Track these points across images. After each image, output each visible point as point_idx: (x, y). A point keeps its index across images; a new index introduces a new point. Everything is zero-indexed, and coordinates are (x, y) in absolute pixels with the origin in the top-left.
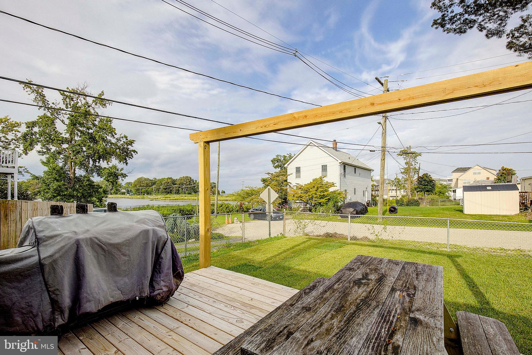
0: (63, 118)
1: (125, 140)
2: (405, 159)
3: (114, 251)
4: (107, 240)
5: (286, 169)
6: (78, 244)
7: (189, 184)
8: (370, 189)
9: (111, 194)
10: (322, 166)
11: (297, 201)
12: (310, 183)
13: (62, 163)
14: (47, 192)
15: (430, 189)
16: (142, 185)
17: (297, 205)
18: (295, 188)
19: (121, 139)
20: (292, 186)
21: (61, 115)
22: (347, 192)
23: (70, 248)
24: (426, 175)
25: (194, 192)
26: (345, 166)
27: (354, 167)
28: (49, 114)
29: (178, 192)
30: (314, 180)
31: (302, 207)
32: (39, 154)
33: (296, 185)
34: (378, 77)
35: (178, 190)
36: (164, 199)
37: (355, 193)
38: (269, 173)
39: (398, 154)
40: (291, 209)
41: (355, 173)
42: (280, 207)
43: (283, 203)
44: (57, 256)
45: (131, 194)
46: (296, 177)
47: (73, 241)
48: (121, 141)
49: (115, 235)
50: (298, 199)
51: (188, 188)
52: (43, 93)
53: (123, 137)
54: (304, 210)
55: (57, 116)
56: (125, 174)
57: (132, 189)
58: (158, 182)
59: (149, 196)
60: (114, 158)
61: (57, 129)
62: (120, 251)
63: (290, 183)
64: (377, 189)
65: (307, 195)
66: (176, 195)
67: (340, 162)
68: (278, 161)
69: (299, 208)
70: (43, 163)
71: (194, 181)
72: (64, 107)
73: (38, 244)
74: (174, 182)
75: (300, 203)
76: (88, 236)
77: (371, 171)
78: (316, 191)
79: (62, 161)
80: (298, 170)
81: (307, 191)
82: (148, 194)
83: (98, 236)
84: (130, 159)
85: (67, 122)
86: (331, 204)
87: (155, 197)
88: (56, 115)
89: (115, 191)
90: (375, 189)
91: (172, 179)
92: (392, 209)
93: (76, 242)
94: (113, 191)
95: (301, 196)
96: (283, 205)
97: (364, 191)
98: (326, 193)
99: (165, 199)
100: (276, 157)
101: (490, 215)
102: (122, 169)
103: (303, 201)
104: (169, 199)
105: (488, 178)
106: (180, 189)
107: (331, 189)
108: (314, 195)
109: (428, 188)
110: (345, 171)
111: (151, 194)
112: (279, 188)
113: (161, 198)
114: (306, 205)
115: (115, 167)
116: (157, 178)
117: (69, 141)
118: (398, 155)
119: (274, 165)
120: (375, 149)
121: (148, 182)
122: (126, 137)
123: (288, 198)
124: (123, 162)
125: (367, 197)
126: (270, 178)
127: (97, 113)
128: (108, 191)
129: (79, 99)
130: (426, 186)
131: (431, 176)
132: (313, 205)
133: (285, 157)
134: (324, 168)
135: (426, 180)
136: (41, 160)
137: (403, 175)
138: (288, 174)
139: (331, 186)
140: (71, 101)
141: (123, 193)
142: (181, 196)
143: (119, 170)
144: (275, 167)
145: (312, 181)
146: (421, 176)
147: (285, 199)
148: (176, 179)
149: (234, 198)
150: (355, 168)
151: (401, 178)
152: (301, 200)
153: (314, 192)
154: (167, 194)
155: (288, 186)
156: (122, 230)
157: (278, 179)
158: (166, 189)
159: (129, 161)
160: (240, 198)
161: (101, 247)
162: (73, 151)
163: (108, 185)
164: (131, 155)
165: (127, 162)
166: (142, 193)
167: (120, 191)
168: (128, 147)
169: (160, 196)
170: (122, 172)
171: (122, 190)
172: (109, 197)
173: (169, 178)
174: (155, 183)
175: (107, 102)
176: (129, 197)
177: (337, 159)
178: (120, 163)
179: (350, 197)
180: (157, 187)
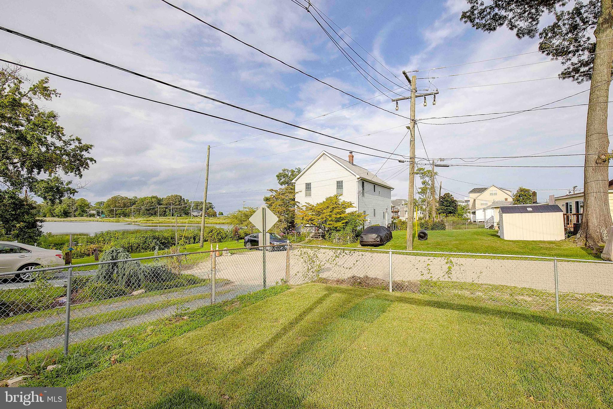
1: (77, 144)
5: (293, 185)
7: (179, 205)
8: (390, 210)
9: (75, 216)
10: (338, 182)
11: (307, 225)
12: (322, 202)
15: (453, 210)
16: (117, 205)
17: (307, 230)
18: (304, 208)
19: (72, 142)
20: (300, 206)
22: (367, 213)
24: (447, 195)
25: (185, 214)
26: (363, 183)
27: (374, 184)
29: (165, 214)
30: (327, 199)
31: (313, 232)
33: (306, 204)
35: (165, 211)
36: (144, 222)
37: (375, 215)
38: (272, 190)
40: (299, 234)
41: (374, 192)
42: (286, 232)
43: (289, 227)
45: (102, 216)
46: (306, 196)
48: (70, 145)
50: (308, 222)
51: (177, 209)
53: (74, 140)
54: (316, 236)
56: (74, 190)
57: (104, 210)
58: (139, 202)
59: (126, 219)
60: (61, 168)
63: (298, 202)
65: (320, 218)
66: (161, 217)
67: (358, 177)
68: (285, 176)
69: (309, 234)
71: (186, 201)
74: (159, 202)
75: (310, 227)
77: (391, 190)
78: (331, 212)
80: (308, 186)
81: (319, 213)
82: (125, 216)
84: (85, 169)
86: (349, 228)
87: (133, 220)
89: (80, 213)
91: (157, 198)
92: (422, 234)
94: (77, 213)
95: (312, 219)
96: (289, 230)
97: (384, 212)
98: (342, 215)
99: (146, 222)
100: (282, 172)
101: (533, 241)
102: (70, 183)
103: (315, 225)
104: (151, 222)
105: (506, 199)
106: (167, 210)
107: (348, 211)
108: (328, 217)
109: (450, 209)
110: (364, 189)
111: (129, 216)
112: (285, 209)
113: (141, 222)
114: (318, 230)
115: (57, 179)
116: (138, 197)
119: (280, 181)
120: (404, 160)
121: (125, 201)
122: (79, 140)
123: (295, 221)
124: (75, 174)
125: (387, 220)
126: (273, 196)
127: (36, 106)
128: (71, 213)
130: (448, 207)
131: (453, 196)
132: (326, 229)
133: (293, 172)
134: (340, 185)
135: (448, 201)
137: (420, 196)
138: (296, 191)
139: (349, 207)
141: (93, 215)
142: (168, 219)
144: (281, 184)
145: (325, 200)
146: (443, 196)
147: (292, 223)
148: (162, 198)
149: (229, 221)
150: (374, 186)
151: (417, 199)
152: (312, 224)
153: (328, 214)
154: (150, 216)
155: (296, 206)
157: (283, 197)
158: (149, 210)
160: (236, 221)
163: (70, 205)
164: (87, 164)
165: (82, 174)
166: (116, 215)
167: (87, 213)
168: (83, 153)
169: (141, 220)
170: (70, 186)
171: (90, 211)
172: (72, 220)
173: (153, 197)
174: (135, 203)
175: (53, 92)
176: (100, 220)
177: (355, 174)
178: (68, 175)
179: (370, 220)
180: (138, 208)
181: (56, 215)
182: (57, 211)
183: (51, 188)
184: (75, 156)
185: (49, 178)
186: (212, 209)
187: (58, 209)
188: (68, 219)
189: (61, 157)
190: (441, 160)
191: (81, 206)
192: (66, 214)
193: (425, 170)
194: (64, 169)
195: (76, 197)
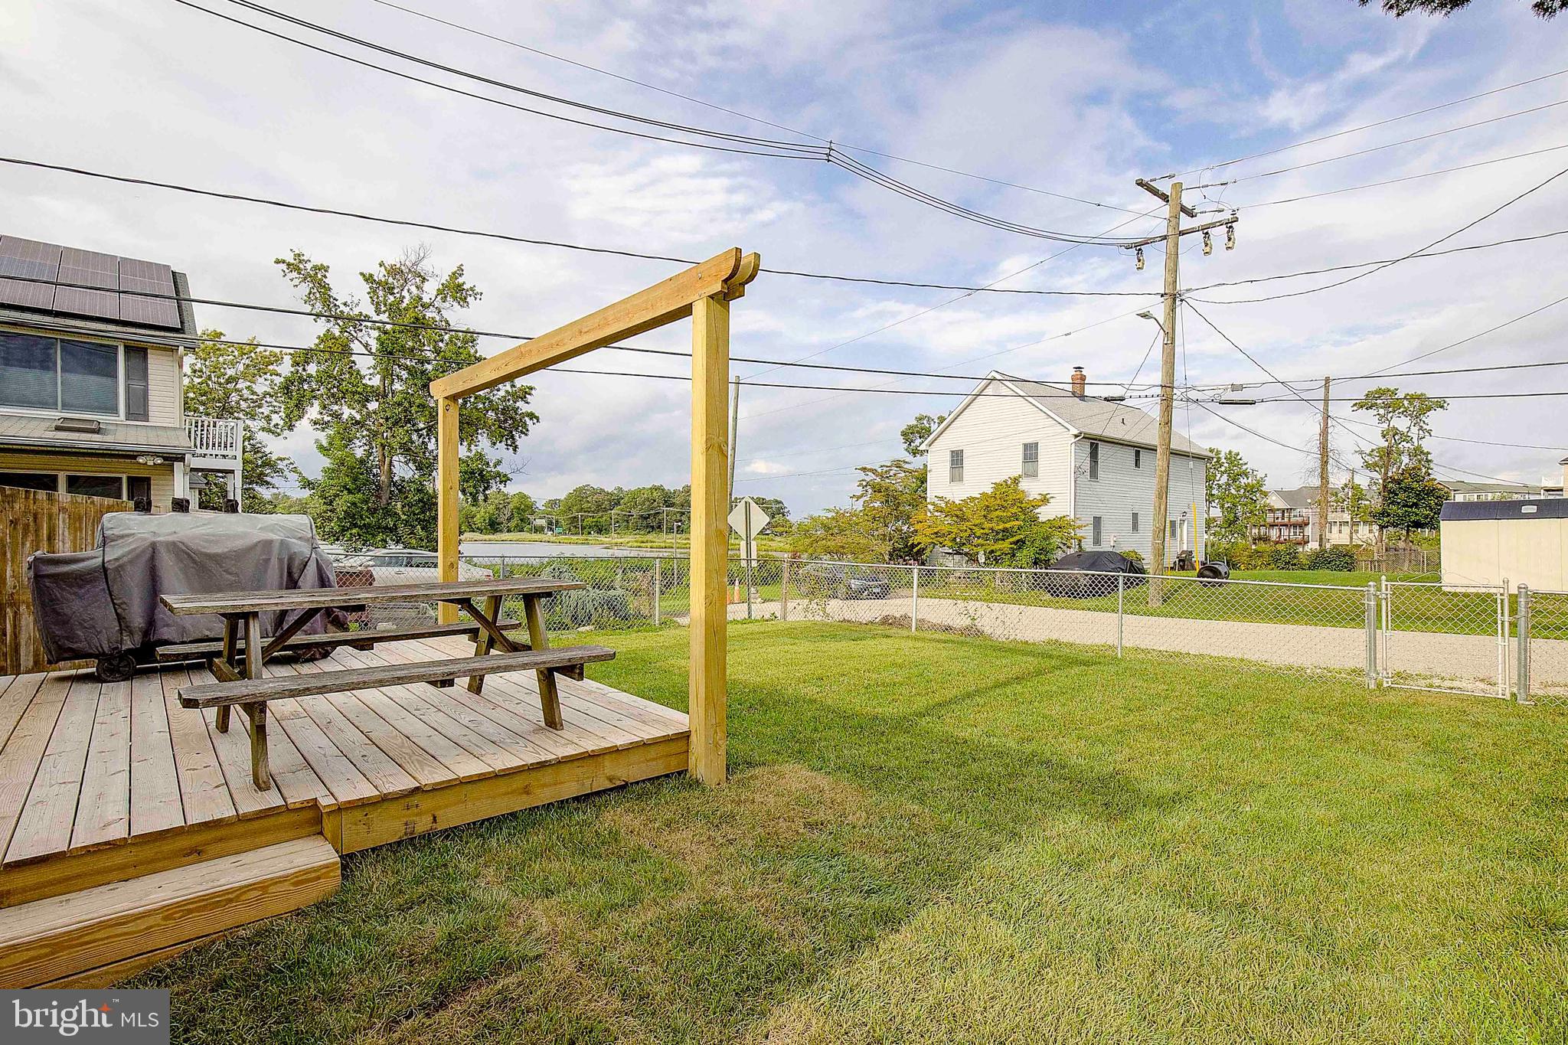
0: (368, 339)
1: (509, 387)
2: (1382, 418)
3: (211, 565)
4: (199, 548)
6: (154, 546)
9: (509, 531)
10: (1025, 445)
12: (979, 495)
13: (362, 448)
14: (330, 520)
15: (1426, 517)
16: (585, 506)
17: (954, 561)
21: (364, 331)
22: (1104, 523)
23: (143, 551)
24: (1412, 473)
26: (1094, 446)
27: (1134, 447)
28: (337, 332)
30: (993, 488)
32: (315, 427)
34: (1146, 179)
36: (635, 544)
37: (1135, 529)
38: (865, 468)
39: (1355, 405)
41: (1137, 464)
44: (125, 559)
45: (557, 530)
46: (948, 480)
47: (147, 543)
49: (216, 542)
52: (324, 280)
55: (355, 335)
56: (505, 476)
57: (561, 519)
58: (626, 499)
59: (602, 538)
60: (485, 435)
61: (357, 367)
62: (221, 567)
64: (1286, 520)
66: (671, 535)
67: (1076, 432)
68: (922, 432)
70: (321, 448)
72: (369, 310)
73: (104, 546)
74: (668, 500)
75: (957, 554)
76: (171, 538)
79: (361, 444)
80: (957, 458)
82: (600, 531)
83: (185, 540)
84: (523, 435)
85: (374, 346)
87: (616, 540)
88: (353, 332)
89: (517, 524)
90: (1280, 520)
91: (663, 490)
93: (151, 544)
94: (512, 524)
97: (1173, 523)
99: (639, 544)
100: (915, 423)
102: (498, 463)
104: (649, 545)
109: (1417, 515)
110: (1096, 461)
111: (607, 531)
112: (894, 512)
113: (631, 544)
115: (480, 457)
116: (626, 489)
117: (381, 394)
118: (1355, 408)
119: (910, 444)
121: (601, 497)
124: (507, 445)
125: (1185, 541)
127: (447, 322)
128: (502, 523)
129: (407, 288)
130: (1411, 507)
131: (1432, 477)
134: (1031, 452)
135: (1412, 489)
136: (317, 441)
139: (1043, 505)
140: (389, 295)
141: (539, 530)
143: (491, 464)
146: (1396, 476)
148: (673, 491)
150: (1137, 451)
153: (978, 521)
154: (649, 532)
156: (228, 537)
157: (889, 484)
158: (646, 518)
159: (521, 441)
161: (188, 555)
162: (387, 419)
163: (501, 506)
164: (525, 425)
165: (517, 444)
166: (583, 528)
167: (529, 524)
168: (518, 404)
169: (629, 538)
170: (499, 468)
171: (535, 519)
172: (504, 539)
173: (656, 488)
174: (619, 502)
175: (471, 293)
176: (553, 539)
177: (1066, 424)
178: (496, 447)
179: (1115, 539)
180: (624, 513)
181: (478, 529)
182: (478, 519)
183: (471, 473)
184: (504, 411)
185: (469, 454)
186: (784, 515)
187: (481, 514)
188: (498, 536)
189: (485, 415)
190: (1235, 388)
191: (519, 509)
192: (494, 526)
193: (1401, 395)
194: (491, 435)
195: (510, 489)
